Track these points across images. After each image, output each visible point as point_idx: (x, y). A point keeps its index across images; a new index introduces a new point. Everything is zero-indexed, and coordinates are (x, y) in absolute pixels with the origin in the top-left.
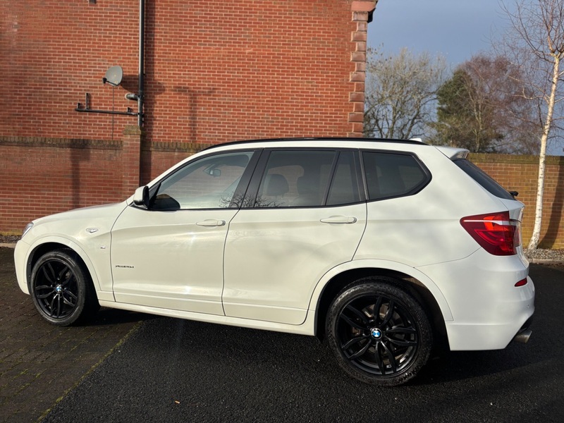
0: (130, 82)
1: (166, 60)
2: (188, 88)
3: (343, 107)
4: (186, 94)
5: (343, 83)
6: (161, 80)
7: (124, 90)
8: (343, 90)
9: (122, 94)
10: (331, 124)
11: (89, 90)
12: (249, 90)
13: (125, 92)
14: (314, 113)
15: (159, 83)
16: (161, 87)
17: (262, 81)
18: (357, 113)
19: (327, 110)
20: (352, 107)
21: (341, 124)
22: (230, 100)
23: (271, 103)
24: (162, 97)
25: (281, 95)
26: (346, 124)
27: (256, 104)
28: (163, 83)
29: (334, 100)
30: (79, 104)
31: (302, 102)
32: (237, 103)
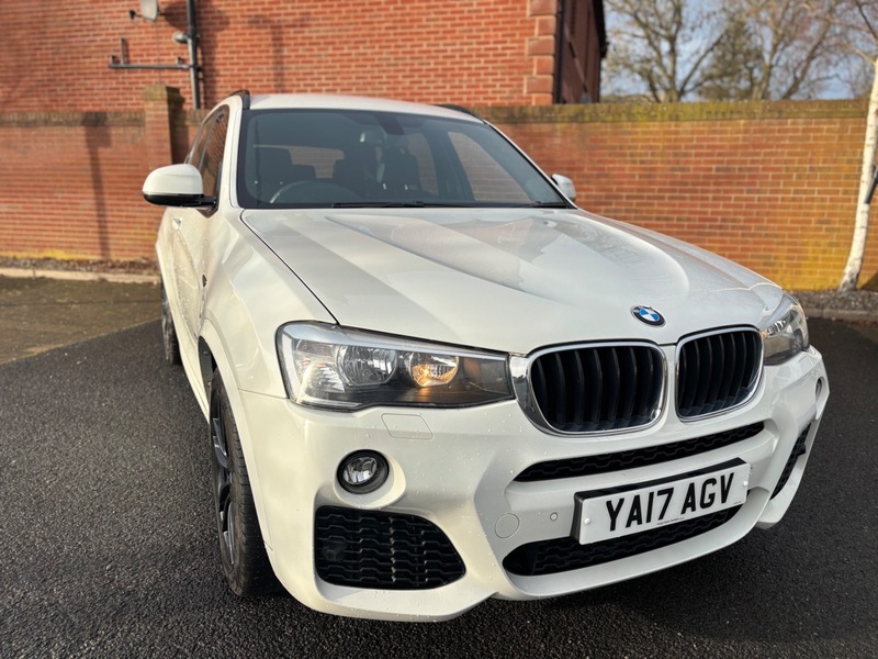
0: (178, 14)
2: (261, 16)
3: (517, 29)
4: (259, 28)
6: (220, 6)
7: (172, 28)
9: (168, 34)
10: (496, 62)
11: (124, 34)
12: (356, 11)
13: (173, 32)
14: (467, 44)
15: (219, 12)
16: (221, 17)
18: (542, 38)
19: (489, 36)
20: (533, 28)
21: (514, 61)
22: (327, 31)
23: (391, 32)
24: (225, 35)
25: (408, 14)
26: (522, 60)
27: (369, 35)
28: (225, 11)
29: (500, 16)
30: (114, 57)
31: (444, 26)
32: (339, 37)
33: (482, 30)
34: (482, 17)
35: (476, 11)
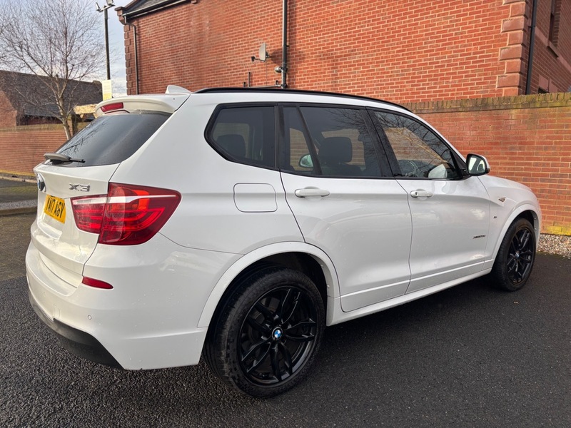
0: (278, 56)
1: (305, 28)
2: (322, 52)
3: (493, 42)
5: (493, 10)
6: (300, 49)
7: (274, 64)
8: (493, 19)
9: (272, 68)
10: (475, 67)
11: (250, 70)
12: (379, 43)
13: (274, 66)
14: (453, 56)
15: (300, 52)
16: (301, 55)
17: (392, 29)
18: (511, 46)
19: (471, 49)
20: (505, 40)
21: (489, 65)
22: (360, 57)
23: (401, 53)
24: (302, 65)
25: (413, 41)
26: (496, 64)
27: (386, 57)
28: (303, 52)
29: (480, 35)
30: (245, 83)
31: (437, 46)
32: (367, 60)
33: (465, 46)
34: (466, 37)
35: (461, 33)
